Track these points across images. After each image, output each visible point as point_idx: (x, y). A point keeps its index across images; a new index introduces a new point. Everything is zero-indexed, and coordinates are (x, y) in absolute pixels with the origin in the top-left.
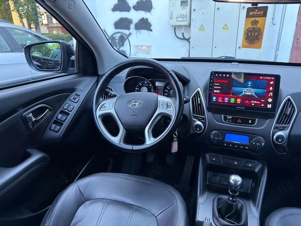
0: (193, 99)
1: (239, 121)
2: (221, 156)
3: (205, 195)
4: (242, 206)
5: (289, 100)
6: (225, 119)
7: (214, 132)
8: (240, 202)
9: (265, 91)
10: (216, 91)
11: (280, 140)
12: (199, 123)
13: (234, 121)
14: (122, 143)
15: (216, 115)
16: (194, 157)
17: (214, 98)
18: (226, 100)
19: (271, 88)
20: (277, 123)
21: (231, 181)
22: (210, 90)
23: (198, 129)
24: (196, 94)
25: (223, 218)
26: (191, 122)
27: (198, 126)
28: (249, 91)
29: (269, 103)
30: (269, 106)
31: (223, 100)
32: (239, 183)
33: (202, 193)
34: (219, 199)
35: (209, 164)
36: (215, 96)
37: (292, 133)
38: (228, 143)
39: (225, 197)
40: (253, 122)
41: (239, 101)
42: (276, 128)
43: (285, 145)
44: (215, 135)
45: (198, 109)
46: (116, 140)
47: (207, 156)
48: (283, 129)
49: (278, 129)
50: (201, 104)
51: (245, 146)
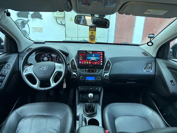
0: (71, 63)
1: (91, 71)
2: (85, 87)
3: (80, 105)
4: (95, 106)
5: (108, 61)
6: (85, 70)
7: (81, 77)
8: (94, 104)
9: (99, 58)
10: (80, 59)
11: (106, 77)
12: (74, 73)
13: (89, 71)
14: (39, 88)
15: (82, 69)
16: (73, 89)
17: (80, 62)
18: (85, 62)
19: (101, 57)
20: (105, 70)
21: (89, 96)
22: (78, 59)
23: (75, 76)
24: (72, 60)
25: (88, 112)
26: (71, 73)
27: (74, 75)
28: (93, 58)
29: (101, 63)
30: (101, 64)
31: (84, 63)
32: (92, 96)
33: (78, 104)
34: (85, 105)
35: (81, 91)
36: (80, 61)
37: (110, 74)
38: (87, 81)
39: (88, 104)
40: (96, 71)
41: (90, 62)
42: (104, 72)
43: (108, 79)
44: (82, 78)
45: (74, 67)
46: (36, 86)
47: (79, 87)
48: (107, 72)
49: (105, 73)
50: (75, 65)
51: (94, 81)
